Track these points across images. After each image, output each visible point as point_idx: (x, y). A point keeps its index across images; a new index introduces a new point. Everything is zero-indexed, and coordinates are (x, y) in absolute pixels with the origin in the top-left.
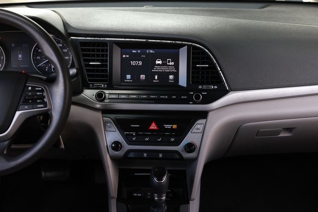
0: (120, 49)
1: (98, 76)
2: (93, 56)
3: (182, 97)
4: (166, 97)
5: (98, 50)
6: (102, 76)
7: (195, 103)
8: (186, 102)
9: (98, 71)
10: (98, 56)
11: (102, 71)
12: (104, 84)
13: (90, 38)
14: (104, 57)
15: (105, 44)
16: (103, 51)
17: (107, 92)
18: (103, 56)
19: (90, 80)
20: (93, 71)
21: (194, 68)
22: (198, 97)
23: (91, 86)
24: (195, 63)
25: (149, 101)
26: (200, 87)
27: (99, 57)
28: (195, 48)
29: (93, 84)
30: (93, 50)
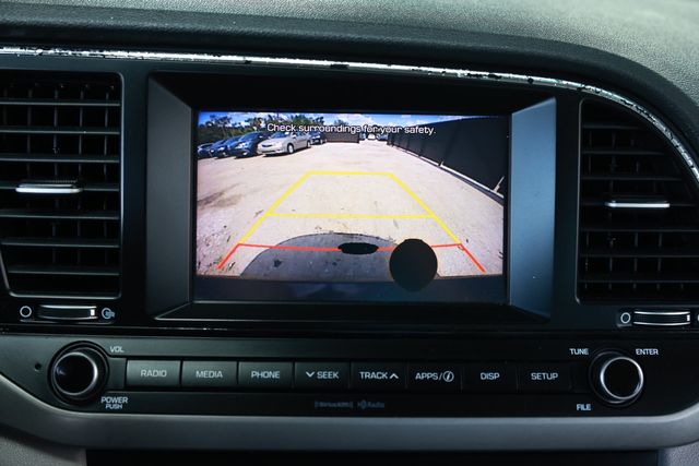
0: (189, 109)
1: (66, 258)
2: (42, 146)
3: (536, 376)
4: (449, 377)
5: (69, 117)
6: (92, 259)
7: (603, 408)
8: (555, 402)
9: (67, 230)
10: (68, 146)
11: (92, 231)
12: (100, 305)
13: (18, 51)
14: (98, 153)
15: (104, 81)
16: (94, 118)
17: (116, 347)
18: (93, 146)
19: (19, 283)
20: (41, 230)
21: (595, 215)
22: (622, 378)
23: (26, 313)
24: (596, 192)
25: (350, 397)
26: (624, 320)
27: (73, 152)
28: (597, 107)
29: (35, 304)
30: (43, 118)
